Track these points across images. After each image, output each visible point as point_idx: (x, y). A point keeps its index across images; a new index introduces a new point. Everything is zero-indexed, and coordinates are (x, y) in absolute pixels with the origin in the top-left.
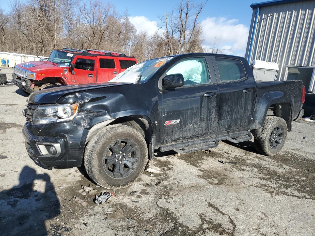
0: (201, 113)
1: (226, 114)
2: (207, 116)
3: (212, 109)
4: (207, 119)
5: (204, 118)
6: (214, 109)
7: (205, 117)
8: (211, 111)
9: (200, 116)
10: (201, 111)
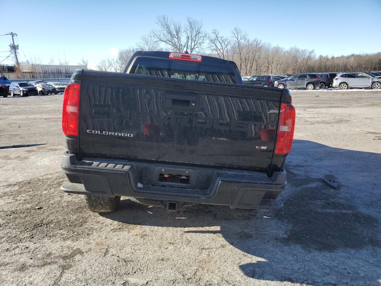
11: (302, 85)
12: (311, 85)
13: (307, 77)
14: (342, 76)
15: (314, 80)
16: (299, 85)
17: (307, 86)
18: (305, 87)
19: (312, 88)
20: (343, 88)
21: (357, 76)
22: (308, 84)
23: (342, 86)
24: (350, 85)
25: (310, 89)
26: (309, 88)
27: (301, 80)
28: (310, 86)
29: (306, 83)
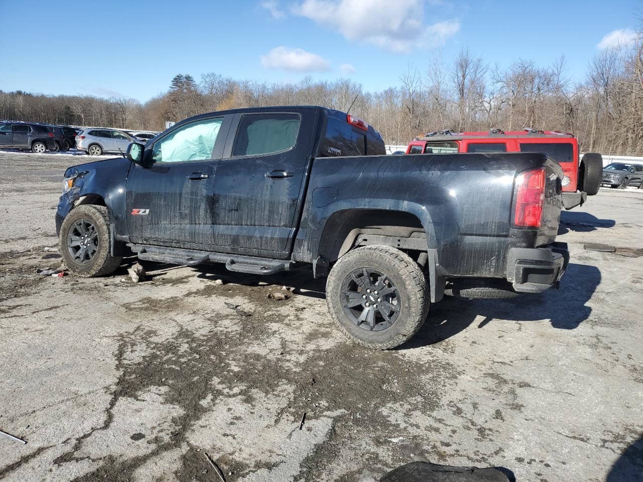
0: (180, 205)
1: (227, 214)
2: (191, 211)
3: (198, 202)
4: (192, 217)
5: (186, 215)
6: (203, 201)
7: (187, 212)
8: (197, 204)
9: (180, 210)
10: (180, 202)
11: (22, 143)
12: (41, 145)
13: (30, 130)
14: (90, 133)
15: (44, 136)
16: (16, 143)
17: (32, 146)
18: (30, 147)
19: (42, 150)
20: (95, 153)
21: (113, 135)
22: (34, 143)
23: (93, 150)
24: (105, 149)
25: (40, 151)
26: (38, 150)
27: (20, 135)
28: (39, 145)
29: (30, 140)
